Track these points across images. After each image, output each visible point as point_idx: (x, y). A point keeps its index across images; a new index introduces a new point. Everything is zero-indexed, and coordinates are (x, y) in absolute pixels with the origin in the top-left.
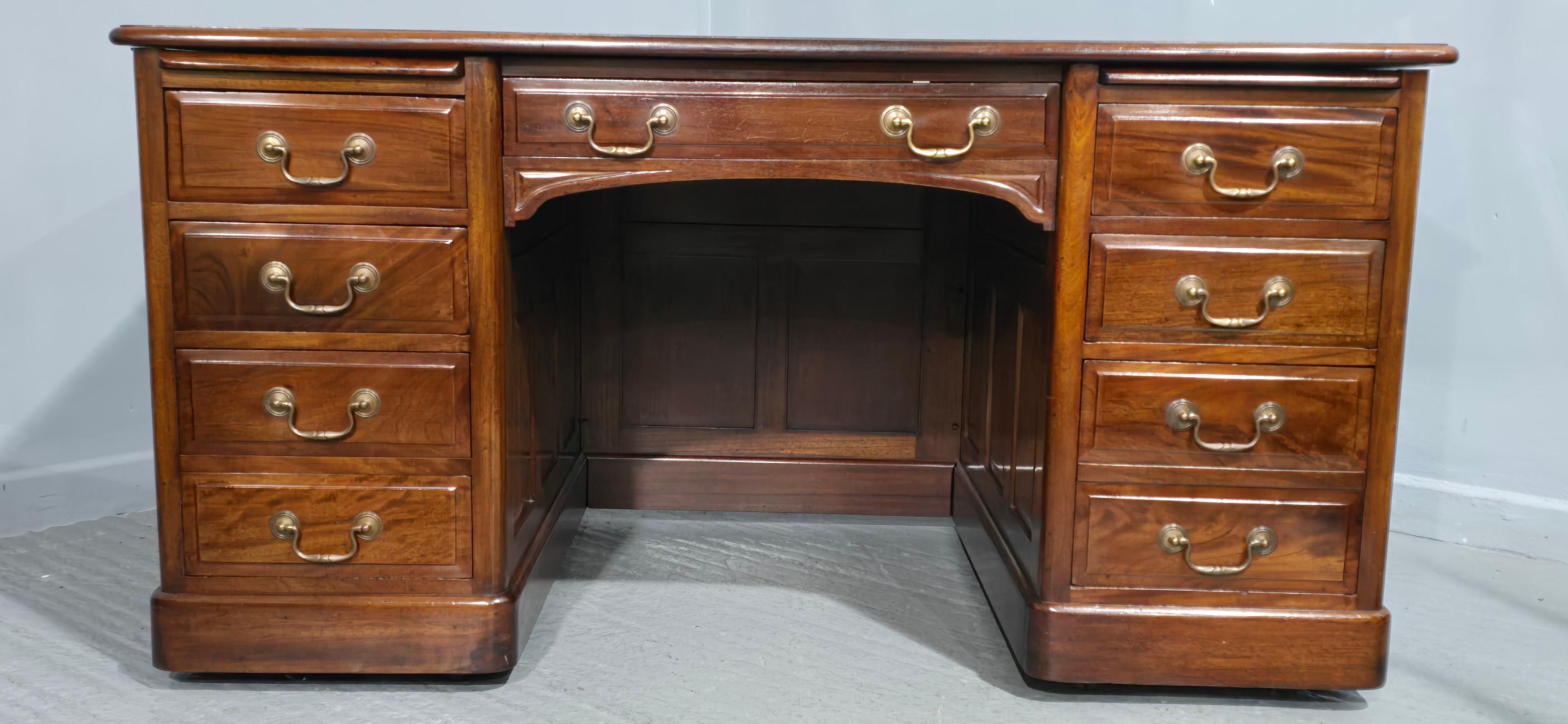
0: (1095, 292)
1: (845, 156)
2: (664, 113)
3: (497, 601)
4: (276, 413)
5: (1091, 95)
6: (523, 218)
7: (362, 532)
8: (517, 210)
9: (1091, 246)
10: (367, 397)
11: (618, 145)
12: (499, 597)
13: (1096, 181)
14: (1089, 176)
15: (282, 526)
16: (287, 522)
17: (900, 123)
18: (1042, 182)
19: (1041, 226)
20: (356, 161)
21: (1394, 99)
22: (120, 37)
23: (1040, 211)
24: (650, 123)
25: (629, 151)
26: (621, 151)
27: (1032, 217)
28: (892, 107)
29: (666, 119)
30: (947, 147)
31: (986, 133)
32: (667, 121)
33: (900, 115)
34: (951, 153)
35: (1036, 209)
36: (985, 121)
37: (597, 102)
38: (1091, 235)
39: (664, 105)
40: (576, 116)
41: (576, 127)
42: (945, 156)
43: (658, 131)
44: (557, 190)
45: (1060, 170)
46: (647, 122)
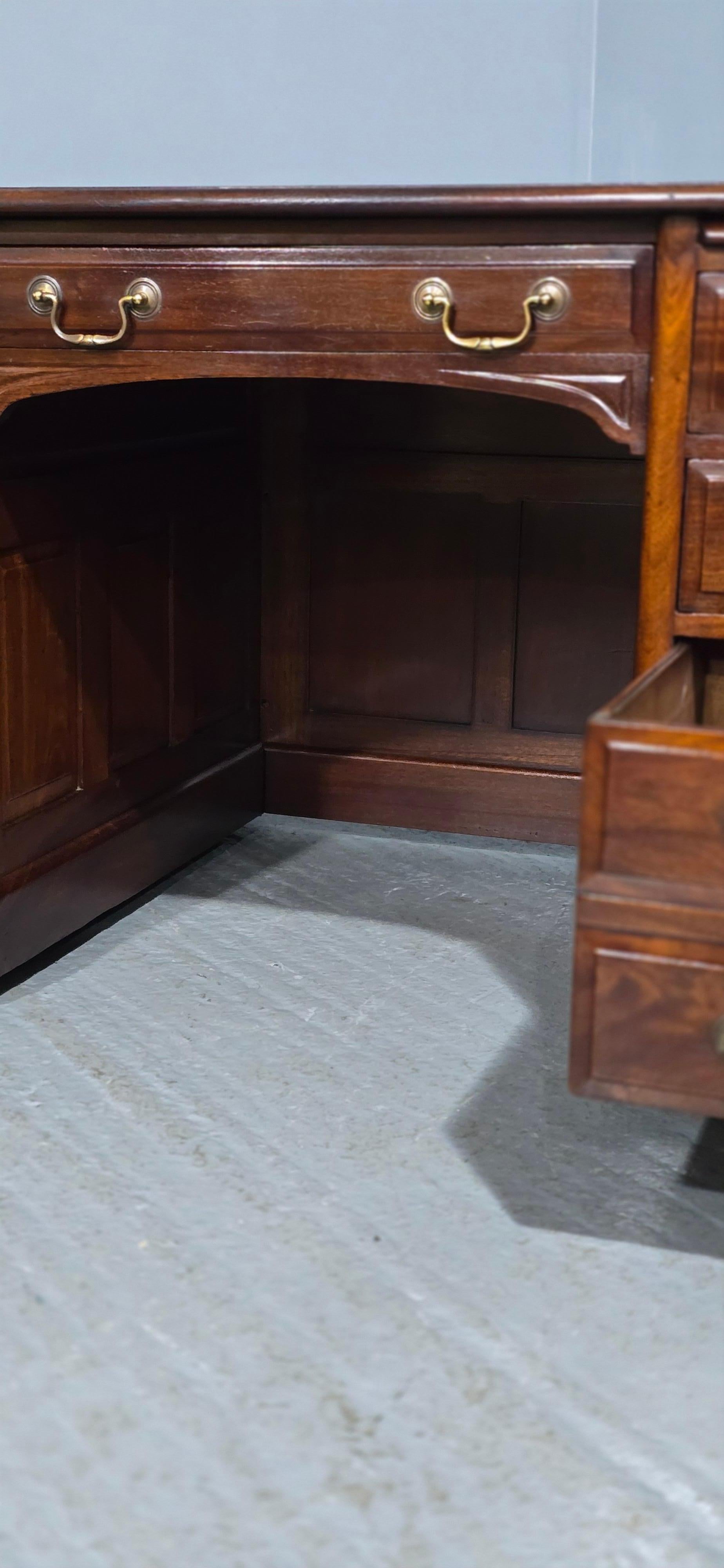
0: (692, 544)
1: (367, 347)
2: (146, 289)
5: (687, 260)
9: (687, 476)
11: (86, 332)
13: (692, 384)
14: (685, 376)
17: (432, 302)
18: (628, 384)
19: (626, 447)
23: (624, 425)
24: (125, 303)
25: (99, 340)
26: (89, 339)
27: (614, 435)
28: (427, 280)
29: (143, 297)
30: (492, 335)
31: (547, 317)
32: (144, 301)
33: (437, 291)
34: (499, 343)
35: (618, 422)
36: (546, 298)
37: (65, 275)
38: (686, 460)
39: (146, 279)
40: (37, 295)
41: (37, 309)
42: (490, 348)
43: (135, 313)
44: (24, 389)
45: (651, 369)
46: (121, 302)
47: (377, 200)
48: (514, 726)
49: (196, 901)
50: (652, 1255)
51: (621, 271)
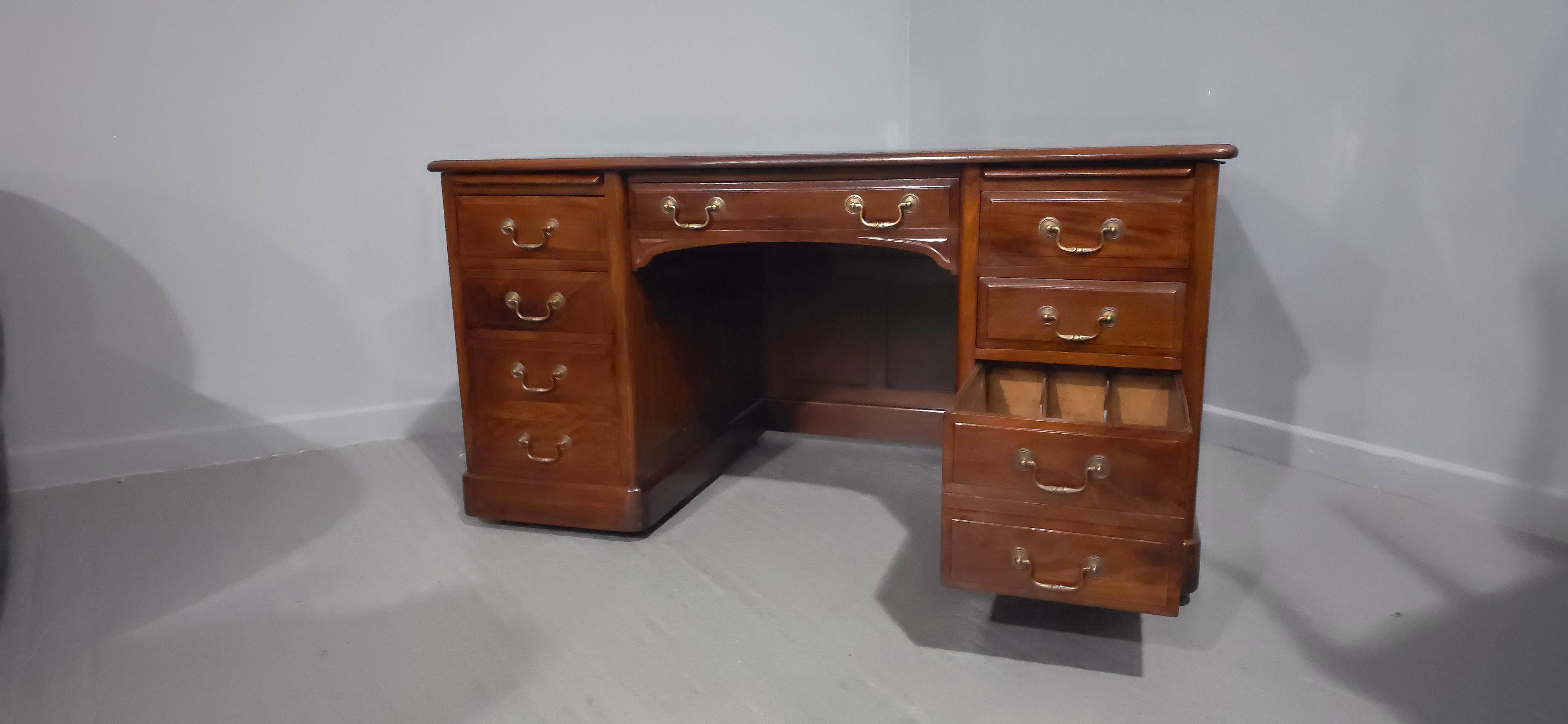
0: (982, 316)
1: (824, 227)
2: (718, 202)
3: (636, 490)
4: (515, 376)
5: (975, 185)
6: (642, 266)
7: (560, 446)
8: (638, 261)
9: (980, 287)
10: (562, 369)
11: (690, 223)
12: (638, 488)
13: (980, 242)
14: (976, 239)
15: (520, 440)
16: (524, 439)
17: (854, 206)
18: (949, 242)
19: (949, 272)
20: (549, 234)
21: (1191, 182)
22: (433, 168)
23: (948, 261)
24: (708, 209)
25: (696, 226)
26: (691, 226)
27: (943, 266)
28: (852, 196)
29: (716, 206)
30: (883, 221)
31: (910, 212)
32: (717, 207)
33: (856, 201)
34: (886, 225)
35: (945, 260)
36: (909, 204)
37: (679, 197)
38: (979, 278)
39: (716, 198)
40: (666, 206)
41: (666, 212)
42: (883, 227)
43: (713, 213)
44: (660, 250)
45: (960, 235)
46: (706, 208)
47: (827, 160)
48: (888, 386)
49: (740, 478)
50: (980, 659)
51: (944, 190)
